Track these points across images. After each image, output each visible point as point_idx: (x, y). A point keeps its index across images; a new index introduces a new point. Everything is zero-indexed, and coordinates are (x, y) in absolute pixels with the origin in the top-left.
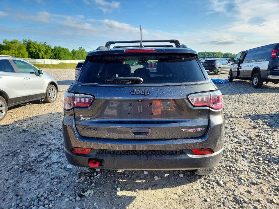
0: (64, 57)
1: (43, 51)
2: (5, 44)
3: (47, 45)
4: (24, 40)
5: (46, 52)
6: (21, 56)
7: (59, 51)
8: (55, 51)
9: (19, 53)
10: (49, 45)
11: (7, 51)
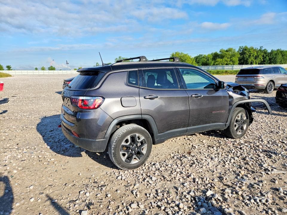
0: (281, 61)
1: (253, 56)
2: (221, 53)
3: (263, 49)
4: (240, 47)
5: (256, 58)
6: (232, 63)
7: (276, 54)
8: (270, 55)
9: (230, 60)
10: (265, 49)
11: (221, 59)
